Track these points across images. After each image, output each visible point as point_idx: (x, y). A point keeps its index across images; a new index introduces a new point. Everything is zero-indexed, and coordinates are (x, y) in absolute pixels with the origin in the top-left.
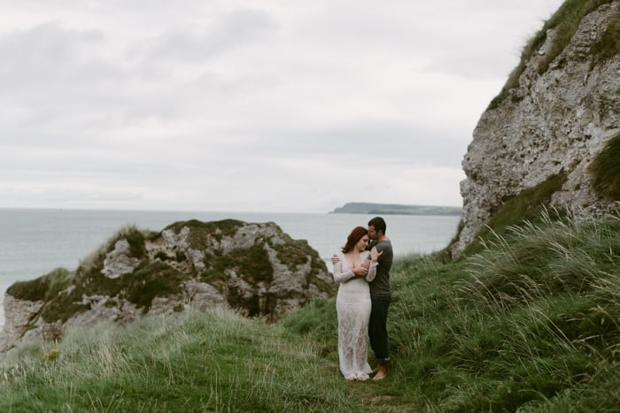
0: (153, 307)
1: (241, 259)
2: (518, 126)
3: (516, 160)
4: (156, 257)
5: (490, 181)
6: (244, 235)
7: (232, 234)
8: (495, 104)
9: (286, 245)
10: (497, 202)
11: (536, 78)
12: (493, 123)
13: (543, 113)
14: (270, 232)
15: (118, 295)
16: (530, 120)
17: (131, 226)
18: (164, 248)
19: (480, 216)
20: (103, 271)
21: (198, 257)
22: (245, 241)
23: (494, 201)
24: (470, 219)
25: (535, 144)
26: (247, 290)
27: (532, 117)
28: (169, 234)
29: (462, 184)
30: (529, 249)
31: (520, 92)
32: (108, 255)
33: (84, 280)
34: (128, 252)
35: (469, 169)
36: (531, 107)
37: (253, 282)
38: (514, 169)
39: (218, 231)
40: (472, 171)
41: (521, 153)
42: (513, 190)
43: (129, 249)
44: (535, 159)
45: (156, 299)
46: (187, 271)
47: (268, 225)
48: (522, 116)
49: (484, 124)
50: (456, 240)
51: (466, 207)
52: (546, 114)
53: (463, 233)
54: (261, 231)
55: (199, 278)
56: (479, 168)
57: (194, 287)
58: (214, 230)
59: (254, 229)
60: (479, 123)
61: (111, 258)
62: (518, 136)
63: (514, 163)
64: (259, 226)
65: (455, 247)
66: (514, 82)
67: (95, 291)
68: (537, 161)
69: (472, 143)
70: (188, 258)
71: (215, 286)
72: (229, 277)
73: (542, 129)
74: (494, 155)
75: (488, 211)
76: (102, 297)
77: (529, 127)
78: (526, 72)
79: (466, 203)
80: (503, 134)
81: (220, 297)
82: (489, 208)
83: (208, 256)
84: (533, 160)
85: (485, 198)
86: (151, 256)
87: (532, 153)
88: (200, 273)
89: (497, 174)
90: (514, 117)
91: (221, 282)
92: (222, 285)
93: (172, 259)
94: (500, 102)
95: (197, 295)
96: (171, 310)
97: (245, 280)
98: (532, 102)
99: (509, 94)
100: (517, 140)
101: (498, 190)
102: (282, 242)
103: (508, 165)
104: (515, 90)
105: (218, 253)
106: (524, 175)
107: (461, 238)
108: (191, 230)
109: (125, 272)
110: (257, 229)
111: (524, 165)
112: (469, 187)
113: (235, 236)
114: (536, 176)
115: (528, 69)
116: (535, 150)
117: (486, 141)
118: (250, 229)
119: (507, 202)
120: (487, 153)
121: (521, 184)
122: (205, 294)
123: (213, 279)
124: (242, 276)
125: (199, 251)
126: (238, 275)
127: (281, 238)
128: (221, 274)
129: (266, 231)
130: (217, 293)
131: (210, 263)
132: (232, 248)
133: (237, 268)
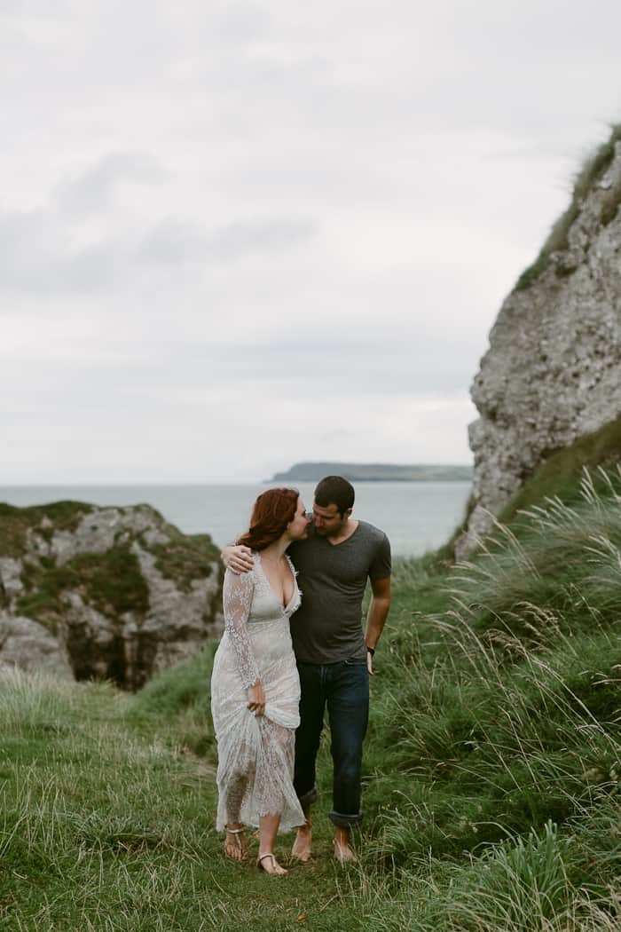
1: (89, 573)
2: (567, 320)
3: (565, 383)
5: (520, 423)
6: (94, 528)
7: (73, 526)
8: (527, 282)
9: (172, 545)
10: (533, 460)
11: (597, 231)
12: (523, 316)
13: (610, 296)
14: (141, 521)
16: (588, 309)
19: (504, 485)
21: (9, 570)
22: (97, 539)
23: (527, 457)
24: (485, 491)
25: (597, 352)
26: (101, 628)
27: (591, 303)
29: (472, 429)
30: (560, 549)
31: (570, 260)
35: (483, 400)
36: (589, 286)
37: (114, 613)
38: (561, 400)
39: (46, 523)
40: (487, 404)
41: (574, 369)
42: (559, 437)
44: (598, 380)
47: (137, 509)
48: (573, 302)
49: (509, 317)
50: (463, 530)
51: (480, 470)
52: (614, 298)
53: (474, 516)
54: (126, 520)
55: (13, 608)
56: (500, 397)
57: (4, 625)
58: (39, 520)
59: (111, 517)
60: (500, 316)
62: (568, 338)
63: (561, 388)
64: (121, 511)
65: (462, 542)
66: (559, 240)
68: (602, 385)
69: (489, 353)
71: (43, 624)
72: (69, 605)
73: (610, 324)
74: (526, 375)
75: (517, 476)
77: (587, 322)
78: (580, 221)
79: (479, 461)
80: (541, 335)
81: (53, 643)
82: (519, 470)
83: (29, 571)
84: (593, 382)
85: (512, 452)
87: (591, 370)
88: (15, 600)
89: (532, 409)
90: (558, 305)
91: (54, 615)
92: (55, 621)
94: (536, 277)
95: (11, 641)
97: (99, 609)
98: (591, 276)
99: (550, 262)
100: (564, 347)
101: (533, 438)
102: (165, 540)
103: (551, 391)
104: (560, 254)
105: (47, 562)
106: (578, 409)
107: (472, 527)
110: (118, 517)
111: (579, 392)
112: (481, 433)
113: (79, 531)
114: (600, 411)
115: (583, 216)
116: (599, 364)
117: (512, 349)
118: (105, 517)
119: (552, 458)
120: (513, 371)
121: (573, 426)
122: (25, 638)
123: (40, 609)
124: (92, 602)
125: (11, 561)
126: (86, 602)
127: (162, 532)
128: (53, 601)
129: (134, 521)
130: (47, 636)
131: (34, 581)
132: (73, 552)
133: (82, 589)
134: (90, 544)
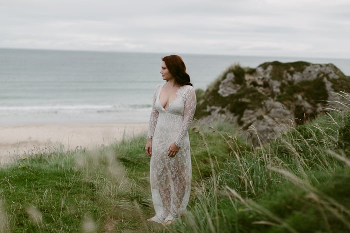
0: (244, 115)
1: (306, 88)
4: (251, 84)
6: (310, 72)
7: (302, 71)
9: (339, 79)
14: (328, 70)
15: (226, 107)
17: (237, 64)
18: (256, 79)
20: (220, 92)
21: (276, 85)
22: (310, 75)
26: (308, 108)
28: (260, 70)
32: (222, 82)
33: (208, 97)
34: (234, 80)
37: (314, 103)
39: (292, 69)
43: (235, 78)
45: (246, 111)
46: (269, 94)
47: (327, 65)
54: (322, 69)
55: (275, 98)
57: (271, 104)
58: (289, 68)
59: (317, 68)
61: (224, 84)
64: (321, 66)
67: (214, 104)
70: (270, 85)
71: (286, 105)
72: (297, 99)
76: (216, 108)
81: (288, 112)
83: (283, 85)
86: (248, 84)
88: (276, 96)
91: (290, 102)
92: (290, 104)
93: (260, 86)
95: (273, 110)
96: (255, 119)
97: (308, 101)
102: (337, 77)
105: (291, 83)
108: (273, 68)
109: (232, 93)
110: (319, 68)
113: (304, 72)
118: (315, 68)
122: (278, 110)
123: (285, 100)
124: (306, 98)
125: (277, 82)
126: (303, 98)
127: (336, 74)
128: (290, 97)
129: (325, 70)
130: (286, 109)
131: (285, 89)
132: (301, 80)
133: (303, 93)
134: (308, 77)
